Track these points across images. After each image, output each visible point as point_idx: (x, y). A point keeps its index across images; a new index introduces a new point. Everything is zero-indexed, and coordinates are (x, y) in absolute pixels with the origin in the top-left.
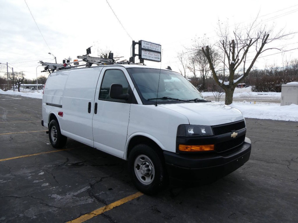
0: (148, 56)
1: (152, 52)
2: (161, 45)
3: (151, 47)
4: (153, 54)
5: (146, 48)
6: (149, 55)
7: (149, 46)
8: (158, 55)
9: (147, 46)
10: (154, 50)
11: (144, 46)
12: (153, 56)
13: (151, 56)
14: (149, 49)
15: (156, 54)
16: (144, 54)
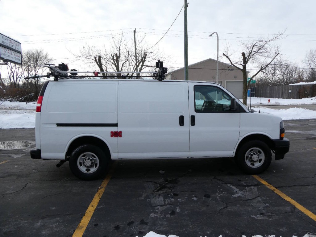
0: (8, 56)
1: (11, 51)
2: (21, 44)
3: (11, 44)
4: (13, 54)
5: (5, 45)
6: (8, 54)
7: (8, 42)
8: (18, 55)
9: (6, 41)
10: (14, 48)
11: (2, 41)
12: (13, 56)
13: (10, 55)
14: (9, 46)
15: (16, 54)
16: (3, 52)
